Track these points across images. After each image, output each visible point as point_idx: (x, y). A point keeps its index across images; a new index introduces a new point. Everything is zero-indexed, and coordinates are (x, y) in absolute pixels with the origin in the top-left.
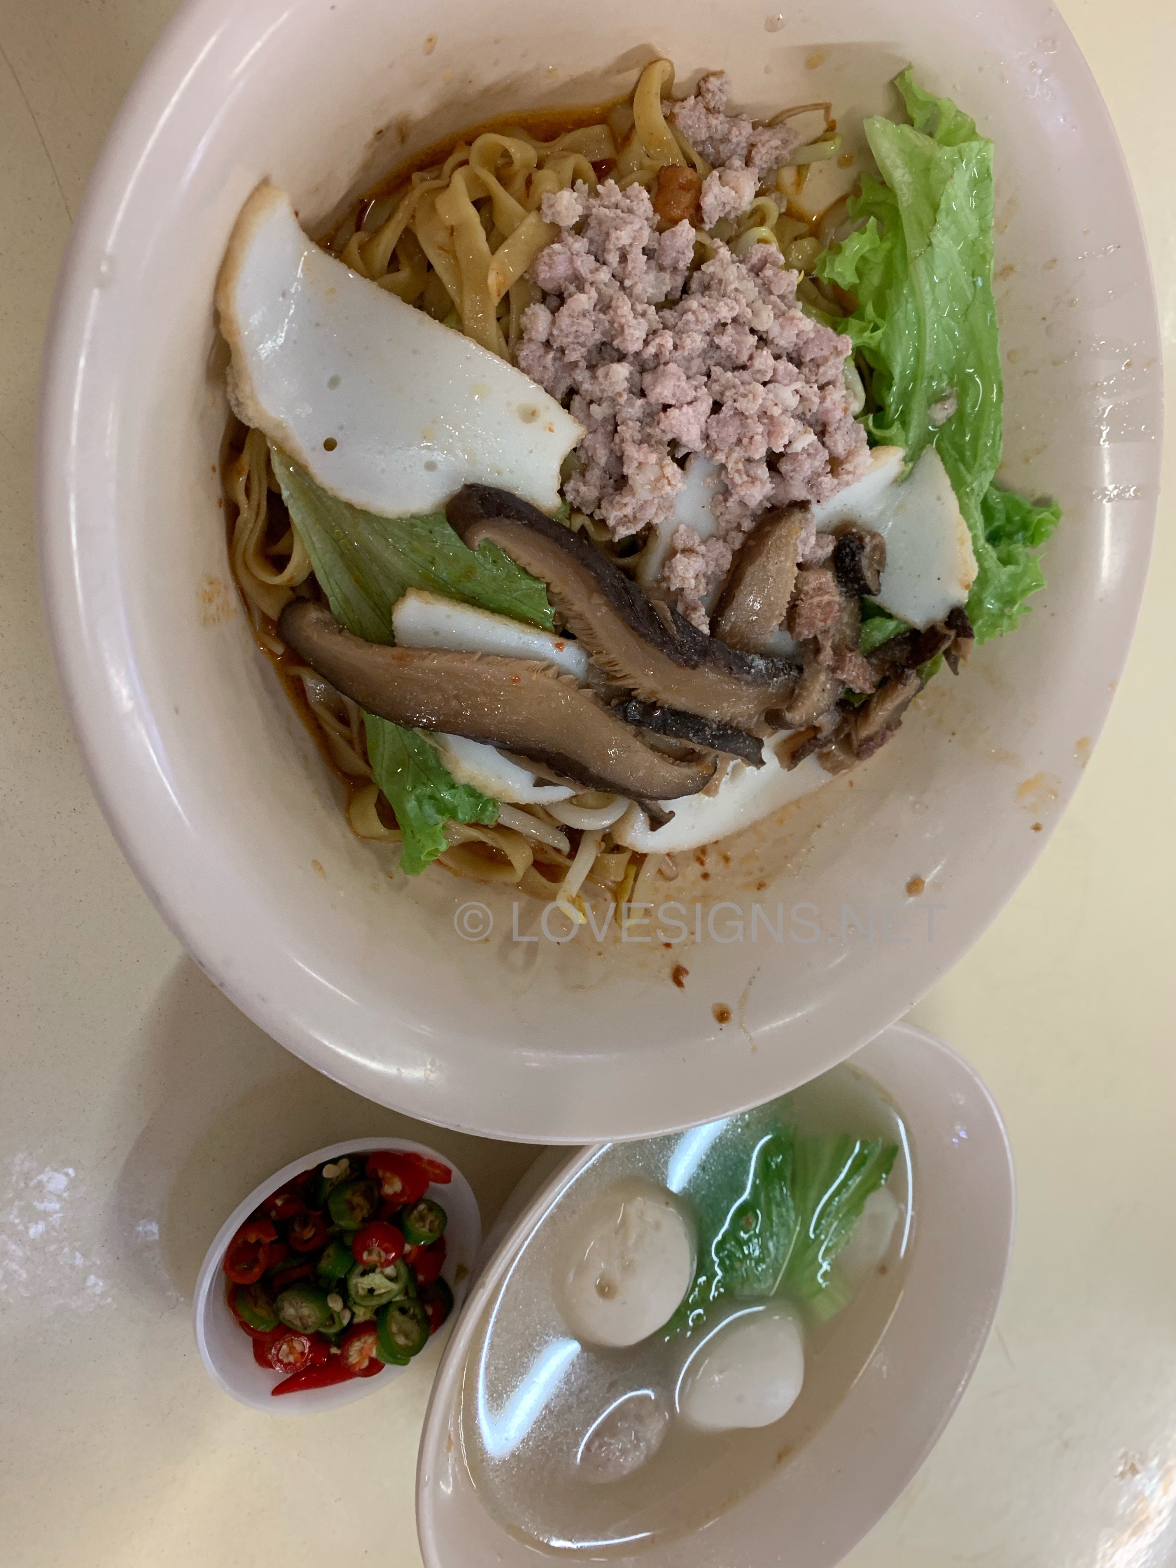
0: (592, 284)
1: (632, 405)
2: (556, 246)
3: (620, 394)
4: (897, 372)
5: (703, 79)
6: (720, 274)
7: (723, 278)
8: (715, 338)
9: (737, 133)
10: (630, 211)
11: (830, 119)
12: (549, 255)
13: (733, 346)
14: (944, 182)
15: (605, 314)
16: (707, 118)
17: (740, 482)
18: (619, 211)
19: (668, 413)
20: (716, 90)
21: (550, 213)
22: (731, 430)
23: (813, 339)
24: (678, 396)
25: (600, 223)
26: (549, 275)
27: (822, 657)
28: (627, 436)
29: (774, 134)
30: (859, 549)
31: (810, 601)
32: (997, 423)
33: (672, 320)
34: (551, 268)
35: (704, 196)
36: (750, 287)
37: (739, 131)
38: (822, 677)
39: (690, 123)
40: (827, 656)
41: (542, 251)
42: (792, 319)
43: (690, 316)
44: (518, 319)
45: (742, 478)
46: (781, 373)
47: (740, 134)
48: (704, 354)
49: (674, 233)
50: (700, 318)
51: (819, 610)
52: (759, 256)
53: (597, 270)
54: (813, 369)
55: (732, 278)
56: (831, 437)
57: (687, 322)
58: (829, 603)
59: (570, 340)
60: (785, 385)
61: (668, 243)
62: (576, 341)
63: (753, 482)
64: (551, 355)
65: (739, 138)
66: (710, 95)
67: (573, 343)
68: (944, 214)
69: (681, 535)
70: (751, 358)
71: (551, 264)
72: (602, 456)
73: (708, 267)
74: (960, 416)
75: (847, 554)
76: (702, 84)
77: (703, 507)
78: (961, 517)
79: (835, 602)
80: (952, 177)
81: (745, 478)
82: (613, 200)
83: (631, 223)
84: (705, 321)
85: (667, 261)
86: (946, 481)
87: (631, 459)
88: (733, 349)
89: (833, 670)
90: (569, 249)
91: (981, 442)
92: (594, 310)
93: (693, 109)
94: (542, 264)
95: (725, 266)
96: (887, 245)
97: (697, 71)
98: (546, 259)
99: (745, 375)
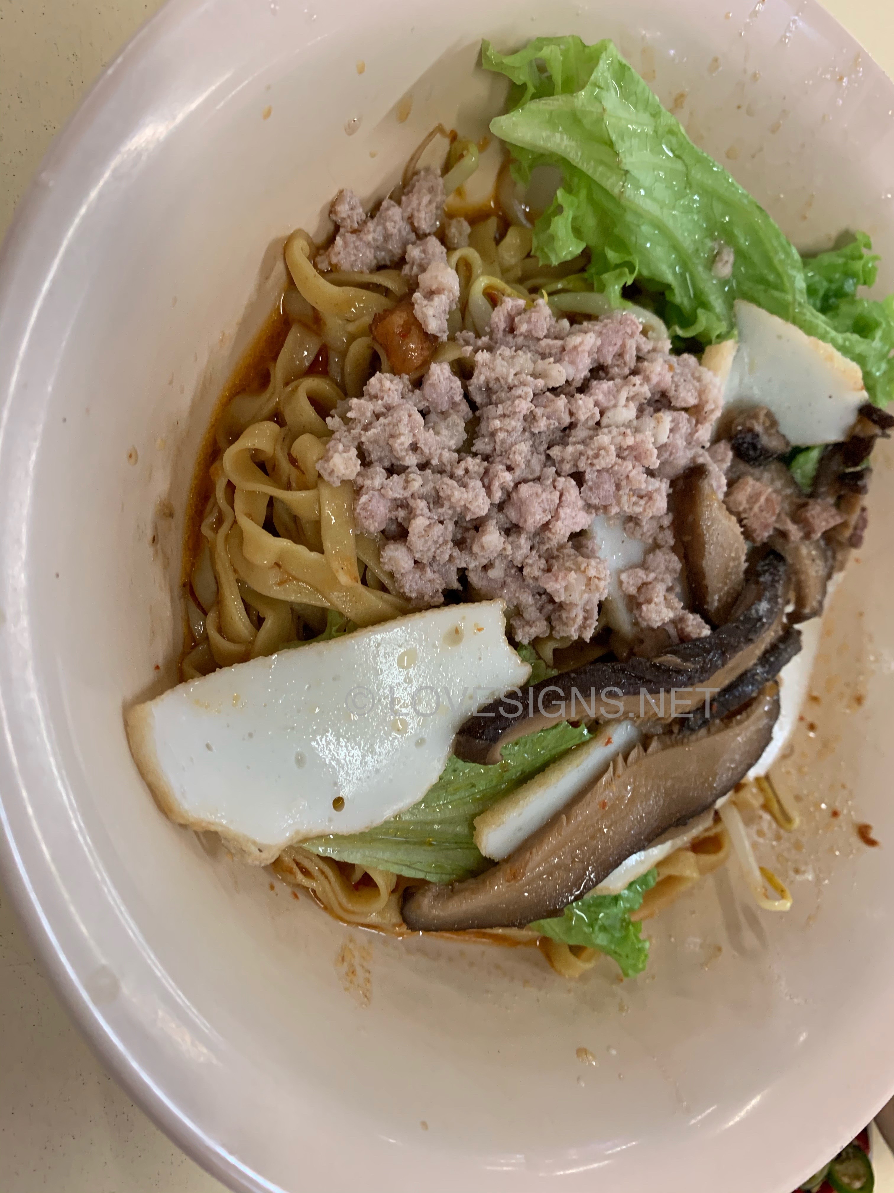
0: (412, 495)
1: (519, 547)
2: (364, 499)
3: (504, 549)
4: (669, 278)
5: (331, 212)
6: (493, 375)
7: (497, 376)
8: (532, 430)
9: (393, 224)
10: (389, 408)
11: (448, 132)
12: (364, 509)
13: (552, 421)
14: (600, 120)
15: (442, 506)
16: (361, 240)
17: (641, 509)
18: (382, 420)
19: (553, 531)
20: (350, 212)
21: (335, 479)
22: (607, 486)
23: (602, 345)
24: (548, 508)
25: (376, 442)
26: (376, 524)
27: (792, 538)
28: (537, 573)
29: (419, 192)
30: (755, 438)
31: (752, 514)
32: (778, 236)
33: (488, 447)
34: (373, 517)
35: (427, 326)
36: (524, 359)
37: (392, 221)
38: (804, 551)
39: (353, 258)
40: (794, 531)
41: (355, 509)
42: (575, 348)
43: (501, 435)
44: (381, 569)
45: (640, 505)
46: (603, 401)
47: (395, 222)
48: (534, 448)
49: (433, 385)
50: (510, 429)
51: (764, 513)
52: (502, 319)
53: (407, 481)
54: (619, 363)
55: (505, 371)
56: (677, 398)
57: (503, 442)
58: (767, 500)
59: (433, 550)
60: (615, 406)
61: (434, 396)
62: (438, 546)
63: (650, 498)
64: (428, 569)
65: (397, 226)
66: (349, 221)
67: (438, 548)
68: (620, 141)
69: (628, 583)
70: (571, 414)
71: (371, 514)
72: (527, 599)
73: (478, 378)
74: (741, 255)
75: (747, 449)
76: (333, 217)
77: (623, 542)
78: (812, 339)
79: (770, 494)
80: (604, 109)
81: (642, 502)
82: (369, 414)
83: (400, 421)
84: (516, 427)
85: (445, 407)
86: (777, 321)
87: (557, 591)
88: (554, 424)
89: (807, 536)
90: (373, 489)
91: (776, 262)
92: (430, 510)
93: (346, 245)
94: (364, 520)
95: (491, 366)
96: (583, 193)
97: (322, 212)
98: (363, 514)
99: (580, 433)
